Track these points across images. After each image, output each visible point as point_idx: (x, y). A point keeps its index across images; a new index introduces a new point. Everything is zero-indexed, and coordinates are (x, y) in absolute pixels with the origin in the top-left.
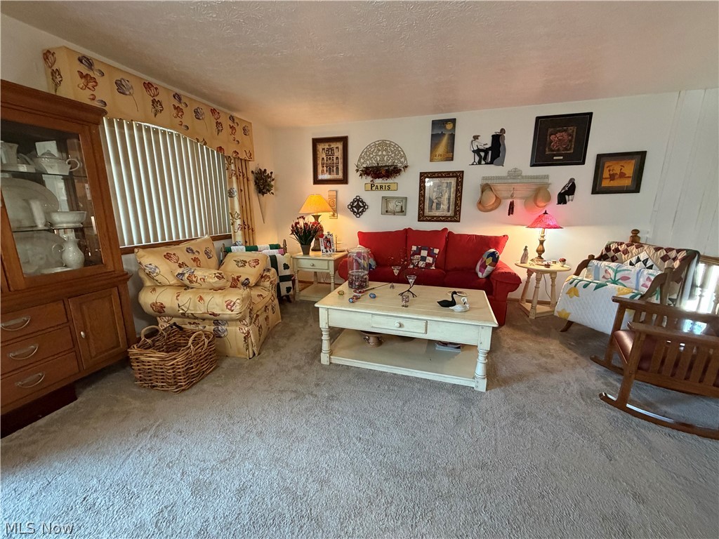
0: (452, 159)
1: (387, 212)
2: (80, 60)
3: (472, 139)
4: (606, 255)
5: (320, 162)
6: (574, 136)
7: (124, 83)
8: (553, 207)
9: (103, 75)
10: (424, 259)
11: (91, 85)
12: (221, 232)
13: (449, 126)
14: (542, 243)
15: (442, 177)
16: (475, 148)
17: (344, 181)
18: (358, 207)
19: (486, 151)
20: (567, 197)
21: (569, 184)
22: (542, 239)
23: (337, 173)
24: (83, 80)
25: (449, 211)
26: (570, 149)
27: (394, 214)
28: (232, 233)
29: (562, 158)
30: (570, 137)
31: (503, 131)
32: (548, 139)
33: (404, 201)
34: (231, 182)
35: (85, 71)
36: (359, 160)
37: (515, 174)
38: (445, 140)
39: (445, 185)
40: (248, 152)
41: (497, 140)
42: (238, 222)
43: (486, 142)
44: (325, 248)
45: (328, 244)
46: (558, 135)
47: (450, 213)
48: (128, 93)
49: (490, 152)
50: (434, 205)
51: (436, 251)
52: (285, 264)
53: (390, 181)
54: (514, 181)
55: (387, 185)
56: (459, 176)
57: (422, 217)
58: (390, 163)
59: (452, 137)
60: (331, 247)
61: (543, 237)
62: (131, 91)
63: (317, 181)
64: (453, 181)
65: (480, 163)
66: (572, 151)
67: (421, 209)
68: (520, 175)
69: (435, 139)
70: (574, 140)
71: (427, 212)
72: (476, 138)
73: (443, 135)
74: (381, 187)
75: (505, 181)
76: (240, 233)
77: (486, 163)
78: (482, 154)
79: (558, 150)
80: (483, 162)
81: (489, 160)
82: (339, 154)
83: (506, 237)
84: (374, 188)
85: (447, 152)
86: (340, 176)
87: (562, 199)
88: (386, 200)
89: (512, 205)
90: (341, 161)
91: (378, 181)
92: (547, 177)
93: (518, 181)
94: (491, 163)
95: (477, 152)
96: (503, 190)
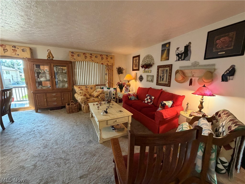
0: (168, 59)
1: (148, 81)
3: (176, 49)
5: (134, 64)
6: (234, 38)
10: (147, 100)
12: (100, 84)
13: (167, 46)
14: (202, 103)
15: (164, 67)
16: (177, 54)
17: (138, 70)
18: (141, 79)
19: (181, 54)
20: (228, 77)
21: (230, 69)
22: (202, 101)
23: (137, 67)
25: (166, 82)
26: (230, 47)
27: (150, 82)
28: (106, 84)
29: (224, 53)
30: (231, 39)
31: (190, 43)
32: (215, 43)
33: (152, 77)
34: (106, 71)
36: (142, 63)
37: (195, 65)
38: (166, 52)
39: (165, 71)
40: (112, 63)
41: (187, 48)
42: (107, 81)
43: (182, 49)
44: (126, 91)
45: (127, 90)
46: (221, 39)
47: (167, 83)
49: (183, 54)
50: (162, 79)
51: (153, 98)
52: (113, 94)
53: (149, 69)
54: (195, 68)
55: (148, 71)
56: (170, 66)
57: (158, 84)
58: (149, 63)
59: (169, 50)
63: (133, 70)
64: (168, 69)
65: (179, 60)
66: (232, 48)
67: (157, 80)
68: (198, 65)
69: (163, 51)
70: (233, 40)
71: (159, 82)
72: (178, 49)
73: (165, 49)
74: (147, 71)
75: (190, 68)
77: (181, 60)
78: (180, 56)
79: (222, 48)
80: (180, 60)
81: (183, 58)
82: (138, 61)
83: (184, 97)
84: (145, 72)
85: (166, 57)
86: (137, 68)
87: (224, 78)
88: (148, 76)
89: (191, 80)
90: (138, 63)
91: (147, 69)
92: (214, 65)
93: (197, 68)
94: (184, 60)
95: (178, 55)
96: (188, 72)
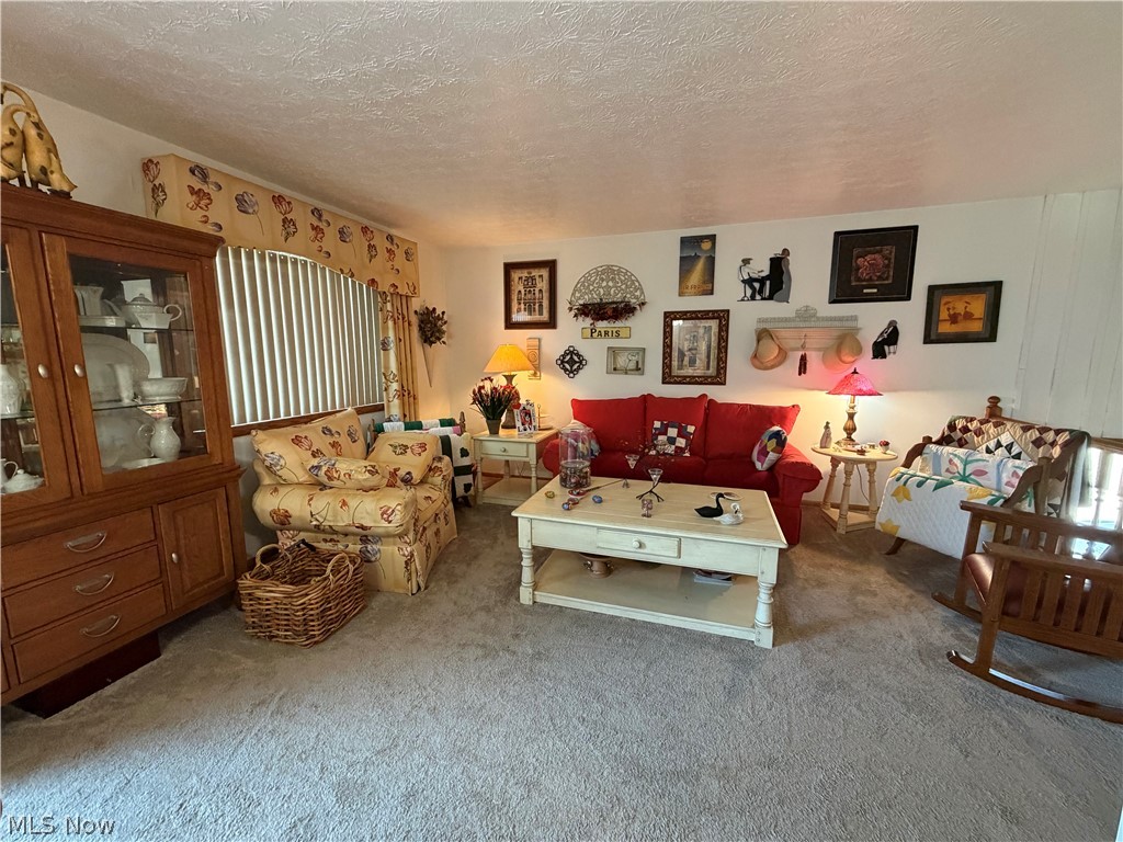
0: (711, 292)
1: (615, 369)
2: (192, 171)
3: (741, 263)
4: (949, 436)
5: (515, 297)
6: (893, 260)
7: (246, 198)
8: (866, 363)
9: (220, 188)
10: (672, 441)
11: (203, 203)
12: (368, 401)
13: (706, 245)
14: (851, 416)
15: (698, 318)
16: (746, 277)
17: (551, 324)
18: (571, 362)
19: (762, 281)
20: (886, 348)
21: (888, 328)
22: (851, 411)
23: (541, 313)
24: (194, 197)
25: (708, 368)
26: (887, 279)
27: (626, 373)
28: (385, 402)
29: (875, 290)
30: (886, 262)
31: (786, 252)
32: (854, 264)
33: (641, 353)
34: (386, 329)
35: (197, 185)
36: (573, 294)
37: (806, 315)
38: (700, 266)
39: (701, 331)
40: (411, 284)
41: (778, 265)
42: (395, 386)
43: (762, 267)
44: (523, 424)
45: (527, 419)
46: (868, 258)
47: (712, 371)
48: (251, 211)
49: (768, 283)
50: (686, 359)
51: (691, 429)
52: (462, 450)
53: (618, 324)
54: (807, 324)
55: (615, 330)
56: (722, 317)
57: (668, 378)
58: (619, 297)
59: (711, 261)
60: (531, 423)
61: (853, 408)
62: (256, 208)
63: (510, 325)
64: (714, 324)
65: (753, 298)
66: (890, 281)
67: (667, 365)
68: (814, 315)
69: (686, 264)
70: (892, 265)
71: (676, 372)
72: (746, 262)
73: (697, 257)
74: (606, 333)
75: (793, 324)
76: (396, 402)
77: (763, 299)
78: (757, 285)
79: (871, 279)
80: (758, 297)
81: (767, 294)
82: (543, 285)
83: (795, 408)
84: (595, 335)
85: (704, 282)
86: (545, 317)
87: (879, 351)
88: (613, 352)
89: (803, 359)
90: (546, 295)
91: (602, 325)
92: (855, 318)
93: (813, 324)
94: (771, 298)
95: (749, 282)
96: (788, 337)
